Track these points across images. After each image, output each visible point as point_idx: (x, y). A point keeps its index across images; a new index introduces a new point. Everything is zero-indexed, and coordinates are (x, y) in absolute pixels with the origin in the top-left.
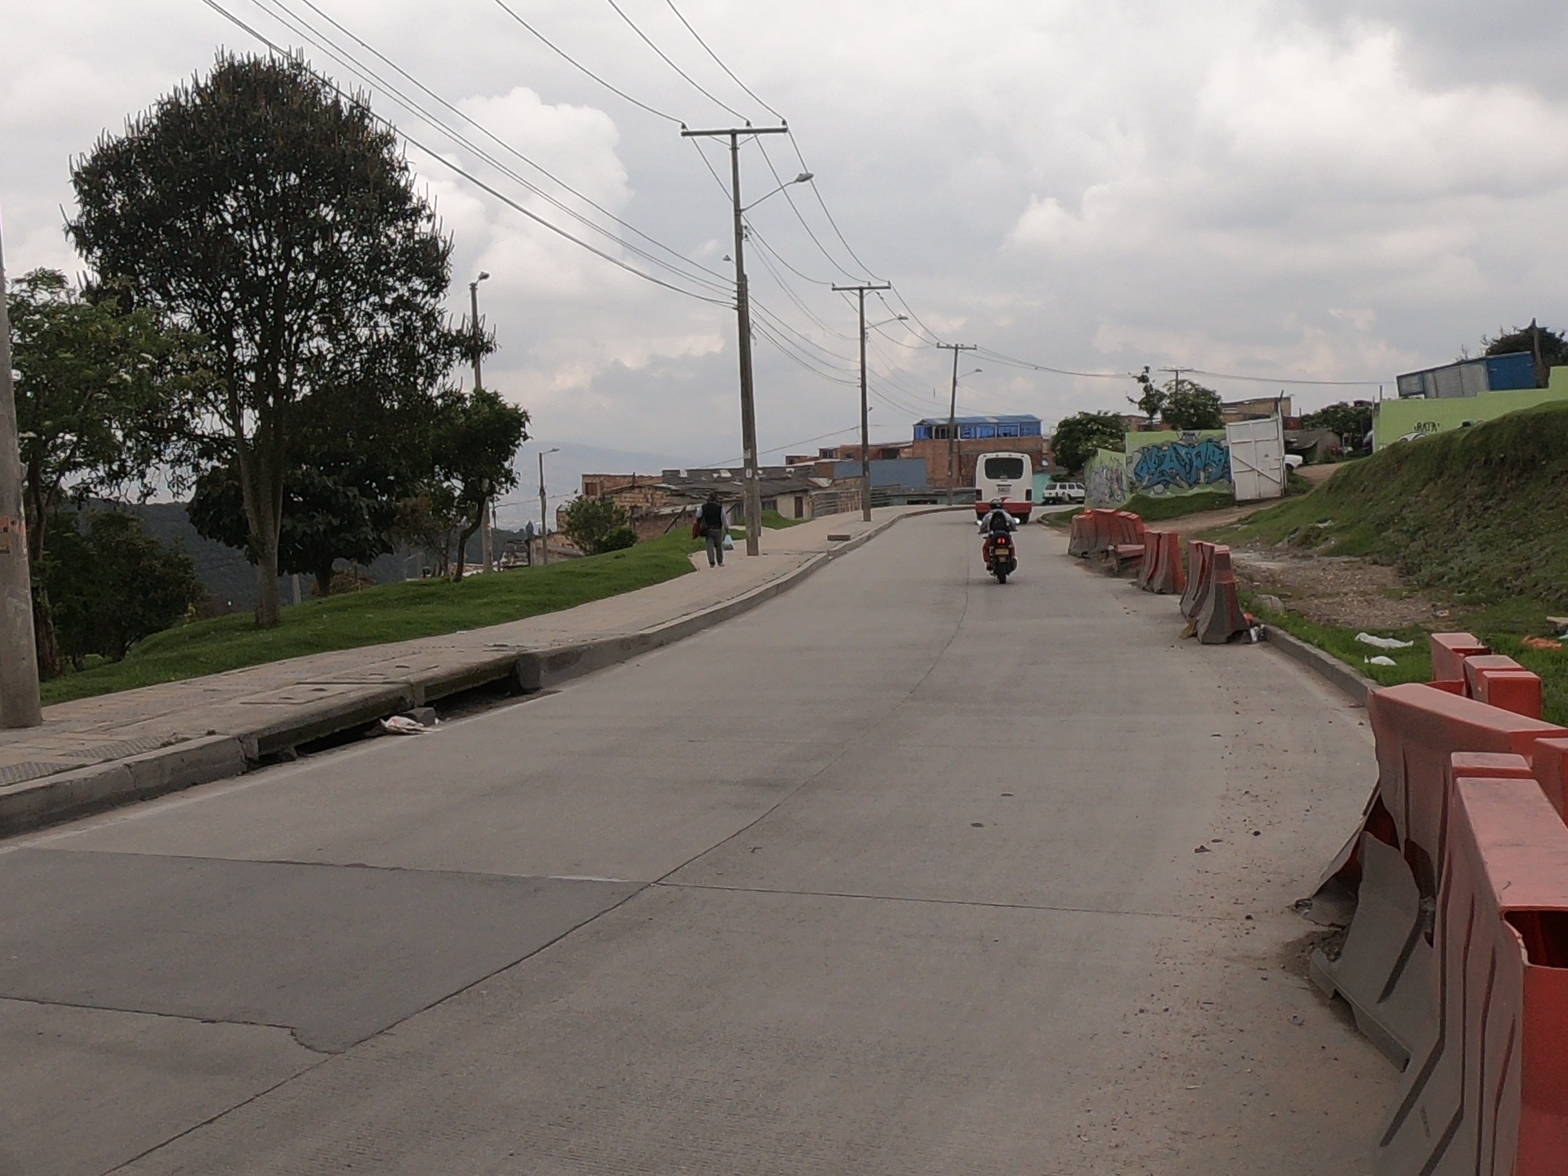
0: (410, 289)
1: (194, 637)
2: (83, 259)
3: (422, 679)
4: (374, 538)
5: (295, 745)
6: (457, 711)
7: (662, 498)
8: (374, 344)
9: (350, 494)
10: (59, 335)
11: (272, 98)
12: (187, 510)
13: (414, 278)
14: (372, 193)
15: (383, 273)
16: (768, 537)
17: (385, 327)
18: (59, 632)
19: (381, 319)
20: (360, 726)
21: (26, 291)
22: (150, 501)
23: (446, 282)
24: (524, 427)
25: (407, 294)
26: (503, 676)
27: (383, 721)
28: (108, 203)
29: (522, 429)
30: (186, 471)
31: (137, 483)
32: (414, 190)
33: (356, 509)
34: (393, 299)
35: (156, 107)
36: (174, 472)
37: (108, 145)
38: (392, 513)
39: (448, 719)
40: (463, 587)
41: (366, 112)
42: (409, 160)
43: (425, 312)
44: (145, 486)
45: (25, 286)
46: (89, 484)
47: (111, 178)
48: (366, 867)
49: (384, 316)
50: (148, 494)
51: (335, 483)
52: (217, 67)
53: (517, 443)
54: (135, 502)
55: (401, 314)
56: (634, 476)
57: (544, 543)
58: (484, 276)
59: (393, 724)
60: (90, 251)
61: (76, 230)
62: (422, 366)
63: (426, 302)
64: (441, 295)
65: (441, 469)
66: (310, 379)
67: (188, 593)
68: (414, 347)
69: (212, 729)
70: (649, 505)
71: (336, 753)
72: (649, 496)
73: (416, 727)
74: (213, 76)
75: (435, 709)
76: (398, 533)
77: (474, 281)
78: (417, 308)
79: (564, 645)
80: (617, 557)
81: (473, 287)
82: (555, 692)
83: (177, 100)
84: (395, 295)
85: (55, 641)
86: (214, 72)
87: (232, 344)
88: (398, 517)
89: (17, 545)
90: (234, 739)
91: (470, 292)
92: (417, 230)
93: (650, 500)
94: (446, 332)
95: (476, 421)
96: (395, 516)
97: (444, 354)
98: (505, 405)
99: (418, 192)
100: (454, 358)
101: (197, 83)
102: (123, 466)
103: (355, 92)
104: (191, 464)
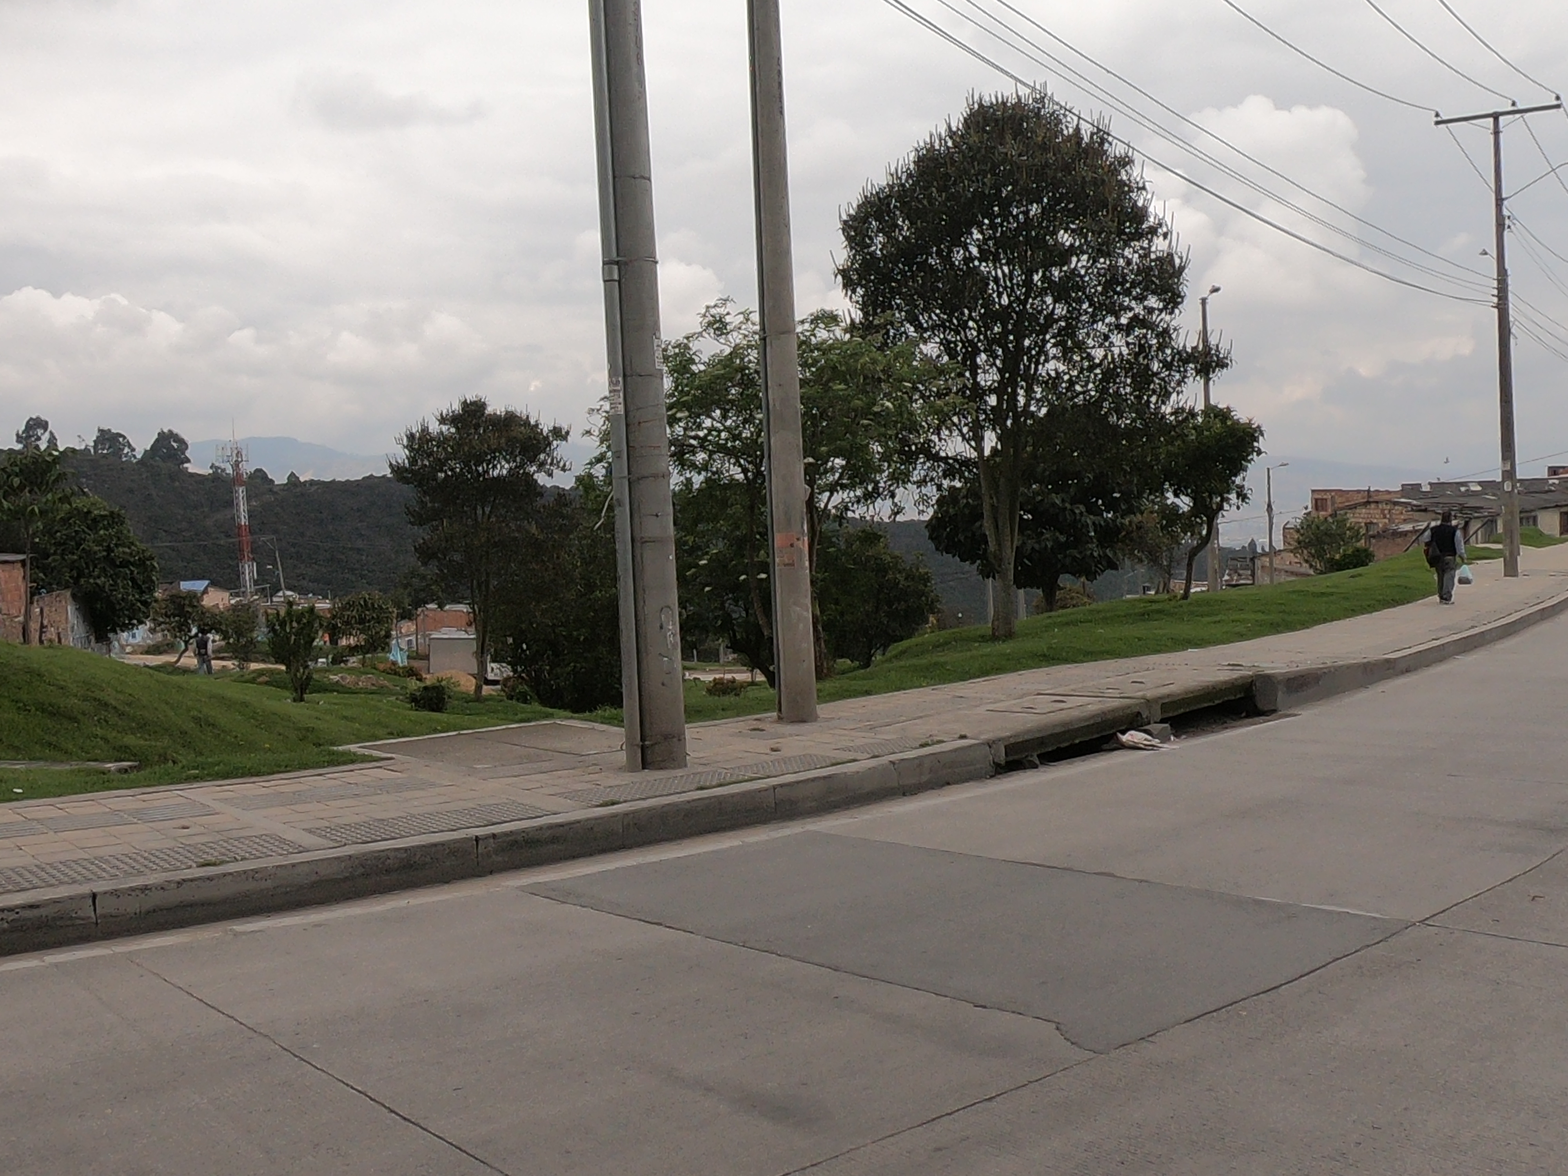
0: (1145, 308)
1: (938, 646)
2: (848, 299)
3: (1159, 695)
4: (1099, 555)
5: (1039, 752)
6: (1192, 729)
7: (1402, 513)
8: (1109, 363)
9: (1077, 511)
10: (834, 368)
11: (1018, 132)
12: (926, 527)
13: (1150, 296)
14: (1110, 216)
15: (1119, 294)
16: (1528, 555)
17: (1120, 347)
18: (827, 638)
19: (1117, 339)
20: (1097, 739)
21: (808, 331)
22: (900, 518)
23: (1182, 297)
24: (1258, 442)
25: (1142, 313)
26: (1238, 696)
27: (1120, 735)
28: (869, 246)
29: (1256, 444)
30: (931, 490)
31: (889, 502)
32: (1151, 209)
33: (1083, 525)
34: (1130, 318)
35: (913, 153)
36: (921, 491)
37: (871, 194)
38: (1119, 530)
39: (1184, 736)
40: (1190, 604)
41: (1105, 136)
42: (1147, 179)
43: (1161, 329)
44: (896, 505)
45: (807, 326)
46: (847, 503)
47: (874, 223)
48: (1115, 876)
49: (1120, 335)
50: (898, 513)
51: (1063, 501)
52: (968, 110)
53: (1249, 458)
54: (887, 520)
55: (1136, 333)
56: (1369, 491)
57: (1271, 562)
58: (1215, 290)
59: (1130, 738)
60: (854, 291)
61: (844, 273)
62: (1154, 386)
63: (1161, 320)
64: (1177, 311)
65: (1171, 485)
66: (1048, 400)
67: (926, 604)
68: (1147, 367)
69: (963, 733)
70: (1387, 521)
71: (1076, 764)
72: (1386, 512)
73: (1153, 743)
74: (965, 119)
75: (1171, 725)
76: (1123, 550)
77: (1205, 296)
78: (1151, 326)
79: (1302, 667)
80: (1352, 577)
81: (1204, 301)
82: (1295, 715)
83: (933, 146)
84: (1130, 314)
85: (823, 645)
86: (965, 115)
87: (974, 369)
88: (1123, 533)
89: (801, 559)
90: (983, 744)
91: (1200, 307)
92: (1153, 249)
93: (1388, 516)
94: (1181, 348)
95: (1207, 437)
96: (1120, 533)
97: (1179, 371)
98: (1238, 420)
99: (1156, 210)
100: (1189, 375)
101: (949, 127)
102: (877, 488)
103: (1095, 118)
104: (936, 484)
